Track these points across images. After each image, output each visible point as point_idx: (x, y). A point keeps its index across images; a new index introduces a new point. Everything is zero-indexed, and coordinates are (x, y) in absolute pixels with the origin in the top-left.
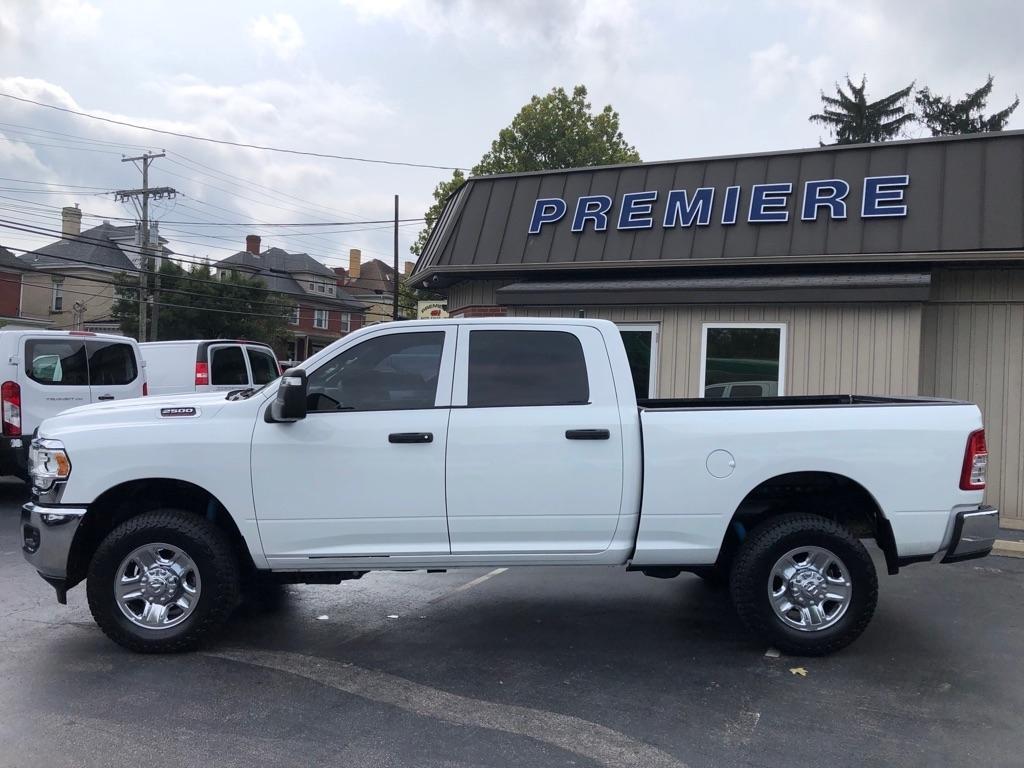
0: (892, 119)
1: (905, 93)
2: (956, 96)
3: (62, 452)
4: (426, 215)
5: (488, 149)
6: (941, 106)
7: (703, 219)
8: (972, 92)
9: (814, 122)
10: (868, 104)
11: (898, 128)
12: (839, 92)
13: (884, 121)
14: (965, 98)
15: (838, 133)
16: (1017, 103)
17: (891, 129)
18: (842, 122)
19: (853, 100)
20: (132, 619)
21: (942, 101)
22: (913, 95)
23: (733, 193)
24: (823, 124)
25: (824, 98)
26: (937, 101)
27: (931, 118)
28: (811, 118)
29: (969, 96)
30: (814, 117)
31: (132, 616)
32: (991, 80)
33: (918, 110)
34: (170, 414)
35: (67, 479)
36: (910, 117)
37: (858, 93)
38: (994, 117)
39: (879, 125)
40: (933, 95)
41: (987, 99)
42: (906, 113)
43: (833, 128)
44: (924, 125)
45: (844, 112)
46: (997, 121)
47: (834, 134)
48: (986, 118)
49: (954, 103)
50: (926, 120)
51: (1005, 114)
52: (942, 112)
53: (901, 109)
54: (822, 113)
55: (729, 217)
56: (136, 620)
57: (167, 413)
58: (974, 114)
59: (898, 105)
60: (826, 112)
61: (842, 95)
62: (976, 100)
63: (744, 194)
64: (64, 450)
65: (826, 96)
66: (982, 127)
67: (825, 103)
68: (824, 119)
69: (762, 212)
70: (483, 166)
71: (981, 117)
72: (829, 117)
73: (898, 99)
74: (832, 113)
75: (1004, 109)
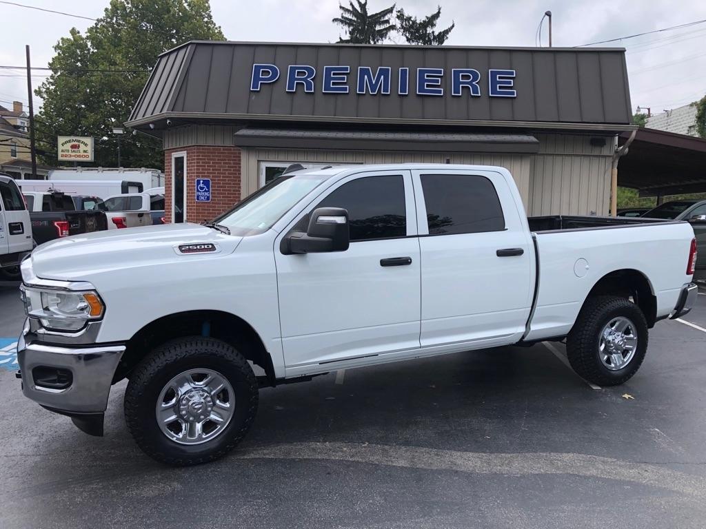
0: (382, 27)
1: (390, 11)
2: (420, 17)
3: (93, 292)
4: (49, 64)
5: (102, 15)
6: (411, 23)
7: (386, 90)
8: (429, 16)
9: (336, 23)
10: (368, 15)
11: (386, 33)
12: (351, 4)
13: (378, 28)
14: (424, 19)
15: (350, 33)
16: (453, 26)
17: (382, 34)
18: (353, 25)
19: (360, 11)
20: (174, 439)
21: (412, 19)
22: (395, 14)
23: (404, 72)
24: (341, 25)
25: (341, 7)
26: (410, 18)
27: (405, 29)
28: (333, 20)
29: (427, 18)
30: (335, 20)
31: (173, 437)
32: (440, 9)
33: (398, 23)
34: (189, 250)
35: (102, 318)
36: (393, 27)
37: (363, 6)
38: (440, 33)
39: (375, 30)
40: (406, 14)
41: (438, 22)
42: (391, 24)
43: (346, 28)
44: (401, 33)
45: (354, 19)
46: (442, 36)
47: (348, 33)
48: (436, 33)
49: (418, 22)
50: (402, 30)
51: (447, 32)
52: (411, 27)
53: (387, 21)
54: (340, 18)
55: (403, 90)
56: (178, 439)
57: (185, 249)
58: (429, 30)
59: (386, 18)
60: (342, 17)
61: (353, 6)
62: (431, 21)
63: (413, 74)
64: (95, 290)
65: (343, 6)
66: (434, 39)
67: (342, 11)
68: (342, 21)
69: (426, 88)
70: (96, 28)
71: (433, 32)
72: (344, 21)
73: (386, 14)
74: (346, 18)
75: (446, 29)
